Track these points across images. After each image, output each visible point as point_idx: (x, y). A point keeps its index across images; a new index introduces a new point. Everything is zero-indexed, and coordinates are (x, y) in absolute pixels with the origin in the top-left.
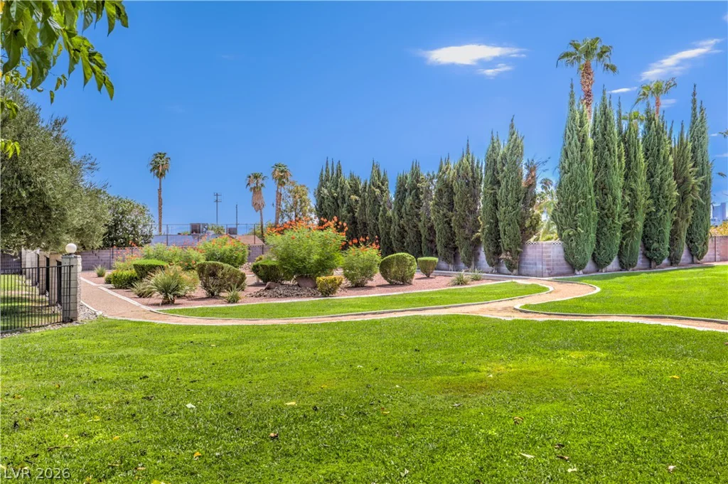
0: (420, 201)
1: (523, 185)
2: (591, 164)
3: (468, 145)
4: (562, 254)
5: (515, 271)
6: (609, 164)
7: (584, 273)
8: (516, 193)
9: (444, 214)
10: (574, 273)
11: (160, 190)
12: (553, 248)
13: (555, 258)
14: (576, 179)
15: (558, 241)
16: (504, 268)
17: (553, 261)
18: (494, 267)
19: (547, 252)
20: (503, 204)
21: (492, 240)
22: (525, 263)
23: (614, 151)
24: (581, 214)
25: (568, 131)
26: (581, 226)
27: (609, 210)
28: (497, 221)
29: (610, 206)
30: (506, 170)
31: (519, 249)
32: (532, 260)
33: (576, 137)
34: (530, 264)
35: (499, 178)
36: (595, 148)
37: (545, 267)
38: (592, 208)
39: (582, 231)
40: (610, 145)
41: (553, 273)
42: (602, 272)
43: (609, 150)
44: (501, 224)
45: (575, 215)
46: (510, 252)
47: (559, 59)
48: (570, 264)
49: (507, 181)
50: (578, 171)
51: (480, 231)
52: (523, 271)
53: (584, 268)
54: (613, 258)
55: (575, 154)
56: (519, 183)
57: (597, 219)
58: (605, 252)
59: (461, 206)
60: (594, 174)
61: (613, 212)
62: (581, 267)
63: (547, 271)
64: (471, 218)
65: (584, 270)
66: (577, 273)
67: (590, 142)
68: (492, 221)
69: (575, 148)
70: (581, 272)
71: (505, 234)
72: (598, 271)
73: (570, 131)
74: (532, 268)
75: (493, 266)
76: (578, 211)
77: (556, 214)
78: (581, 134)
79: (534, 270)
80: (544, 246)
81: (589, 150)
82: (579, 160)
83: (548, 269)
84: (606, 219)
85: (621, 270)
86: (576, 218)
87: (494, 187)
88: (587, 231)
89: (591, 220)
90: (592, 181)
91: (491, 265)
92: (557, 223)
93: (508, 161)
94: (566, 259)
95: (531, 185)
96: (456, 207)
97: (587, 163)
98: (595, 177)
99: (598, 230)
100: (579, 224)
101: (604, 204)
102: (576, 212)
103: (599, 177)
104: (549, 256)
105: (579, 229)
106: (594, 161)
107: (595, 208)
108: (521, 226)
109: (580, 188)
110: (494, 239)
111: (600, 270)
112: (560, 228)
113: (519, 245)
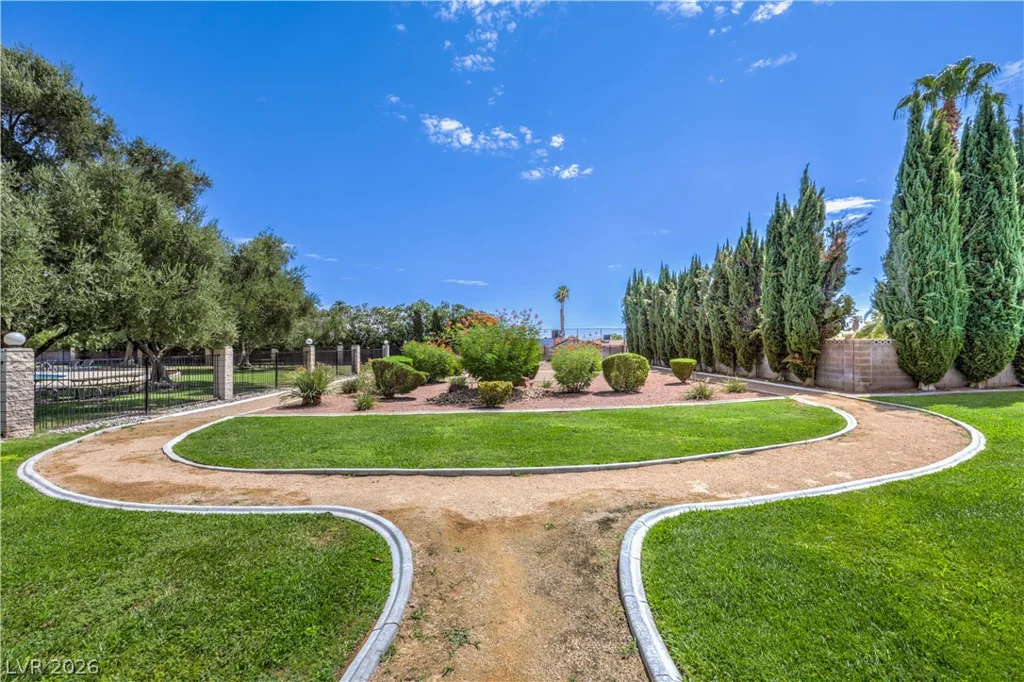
0: (698, 298)
1: (822, 260)
2: (956, 211)
3: (749, 224)
4: (894, 358)
5: (809, 381)
6: (997, 208)
7: (938, 389)
8: (811, 272)
9: (719, 309)
10: (916, 387)
11: (562, 311)
12: (875, 349)
13: (880, 364)
14: (922, 239)
15: (885, 337)
16: (793, 376)
17: (875, 368)
18: (781, 373)
19: (864, 355)
20: (790, 289)
21: (775, 338)
22: (825, 370)
23: (1009, 188)
24: (932, 294)
25: (906, 165)
26: (933, 314)
27: (995, 286)
28: (782, 313)
29: (999, 280)
30: (795, 242)
31: (814, 351)
32: (837, 365)
33: (923, 171)
34: (834, 371)
35: (785, 254)
36: (965, 188)
37: (858, 377)
38: (957, 285)
39: (935, 322)
40: (1000, 178)
41: (873, 387)
42: (976, 387)
43: (998, 187)
44: (786, 316)
45: (919, 296)
46: (800, 354)
47: (899, 107)
48: (910, 374)
49: (797, 257)
50: (928, 225)
51: (760, 327)
52: (822, 381)
53: (938, 379)
54: (1002, 365)
55: (922, 198)
56: (815, 259)
57: (967, 302)
58: (985, 358)
59: (737, 298)
60: (962, 228)
61: (1006, 288)
62: (932, 379)
63: (861, 383)
64: (751, 312)
65: (938, 384)
66: (924, 388)
67: (955, 176)
68: (774, 313)
69: (921, 190)
70: (931, 387)
71: (791, 329)
72: (968, 386)
73: (911, 165)
74: (837, 378)
75: (778, 372)
76: (926, 288)
77: (883, 297)
78: (935, 166)
79: (840, 380)
80: (857, 345)
81: (951, 190)
82: (929, 208)
83: (864, 380)
84: (989, 302)
85: (1018, 386)
86: (920, 301)
87: (779, 268)
88: (945, 321)
89: (955, 304)
90: (959, 240)
91: (775, 370)
92: (882, 311)
93: (798, 228)
94: (902, 366)
95: (836, 258)
96: (732, 299)
97: (947, 212)
98: (964, 235)
99: (969, 319)
100: (927, 310)
101: (984, 278)
102: (921, 291)
103: (973, 231)
104: (867, 361)
105: (927, 318)
106: (962, 209)
107: (963, 284)
108: (817, 317)
109: (931, 253)
110: (778, 337)
111: (973, 385)
112: (890, 319)
113: (814, 344)
